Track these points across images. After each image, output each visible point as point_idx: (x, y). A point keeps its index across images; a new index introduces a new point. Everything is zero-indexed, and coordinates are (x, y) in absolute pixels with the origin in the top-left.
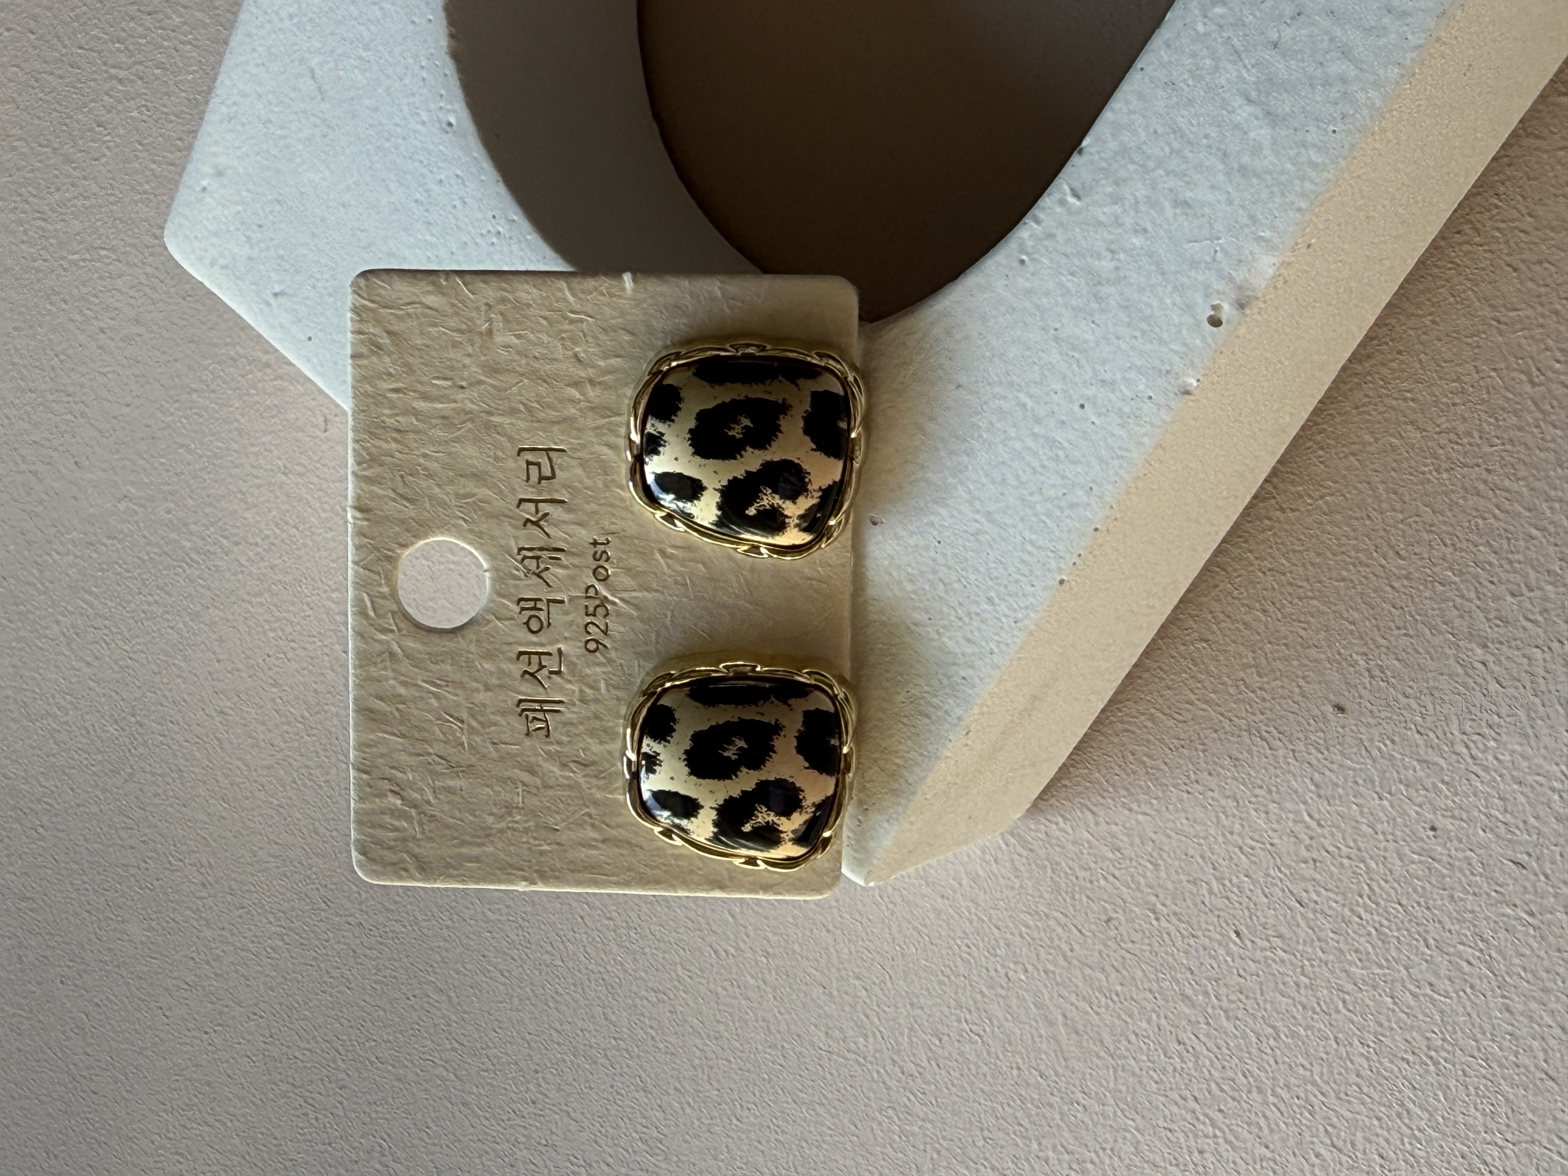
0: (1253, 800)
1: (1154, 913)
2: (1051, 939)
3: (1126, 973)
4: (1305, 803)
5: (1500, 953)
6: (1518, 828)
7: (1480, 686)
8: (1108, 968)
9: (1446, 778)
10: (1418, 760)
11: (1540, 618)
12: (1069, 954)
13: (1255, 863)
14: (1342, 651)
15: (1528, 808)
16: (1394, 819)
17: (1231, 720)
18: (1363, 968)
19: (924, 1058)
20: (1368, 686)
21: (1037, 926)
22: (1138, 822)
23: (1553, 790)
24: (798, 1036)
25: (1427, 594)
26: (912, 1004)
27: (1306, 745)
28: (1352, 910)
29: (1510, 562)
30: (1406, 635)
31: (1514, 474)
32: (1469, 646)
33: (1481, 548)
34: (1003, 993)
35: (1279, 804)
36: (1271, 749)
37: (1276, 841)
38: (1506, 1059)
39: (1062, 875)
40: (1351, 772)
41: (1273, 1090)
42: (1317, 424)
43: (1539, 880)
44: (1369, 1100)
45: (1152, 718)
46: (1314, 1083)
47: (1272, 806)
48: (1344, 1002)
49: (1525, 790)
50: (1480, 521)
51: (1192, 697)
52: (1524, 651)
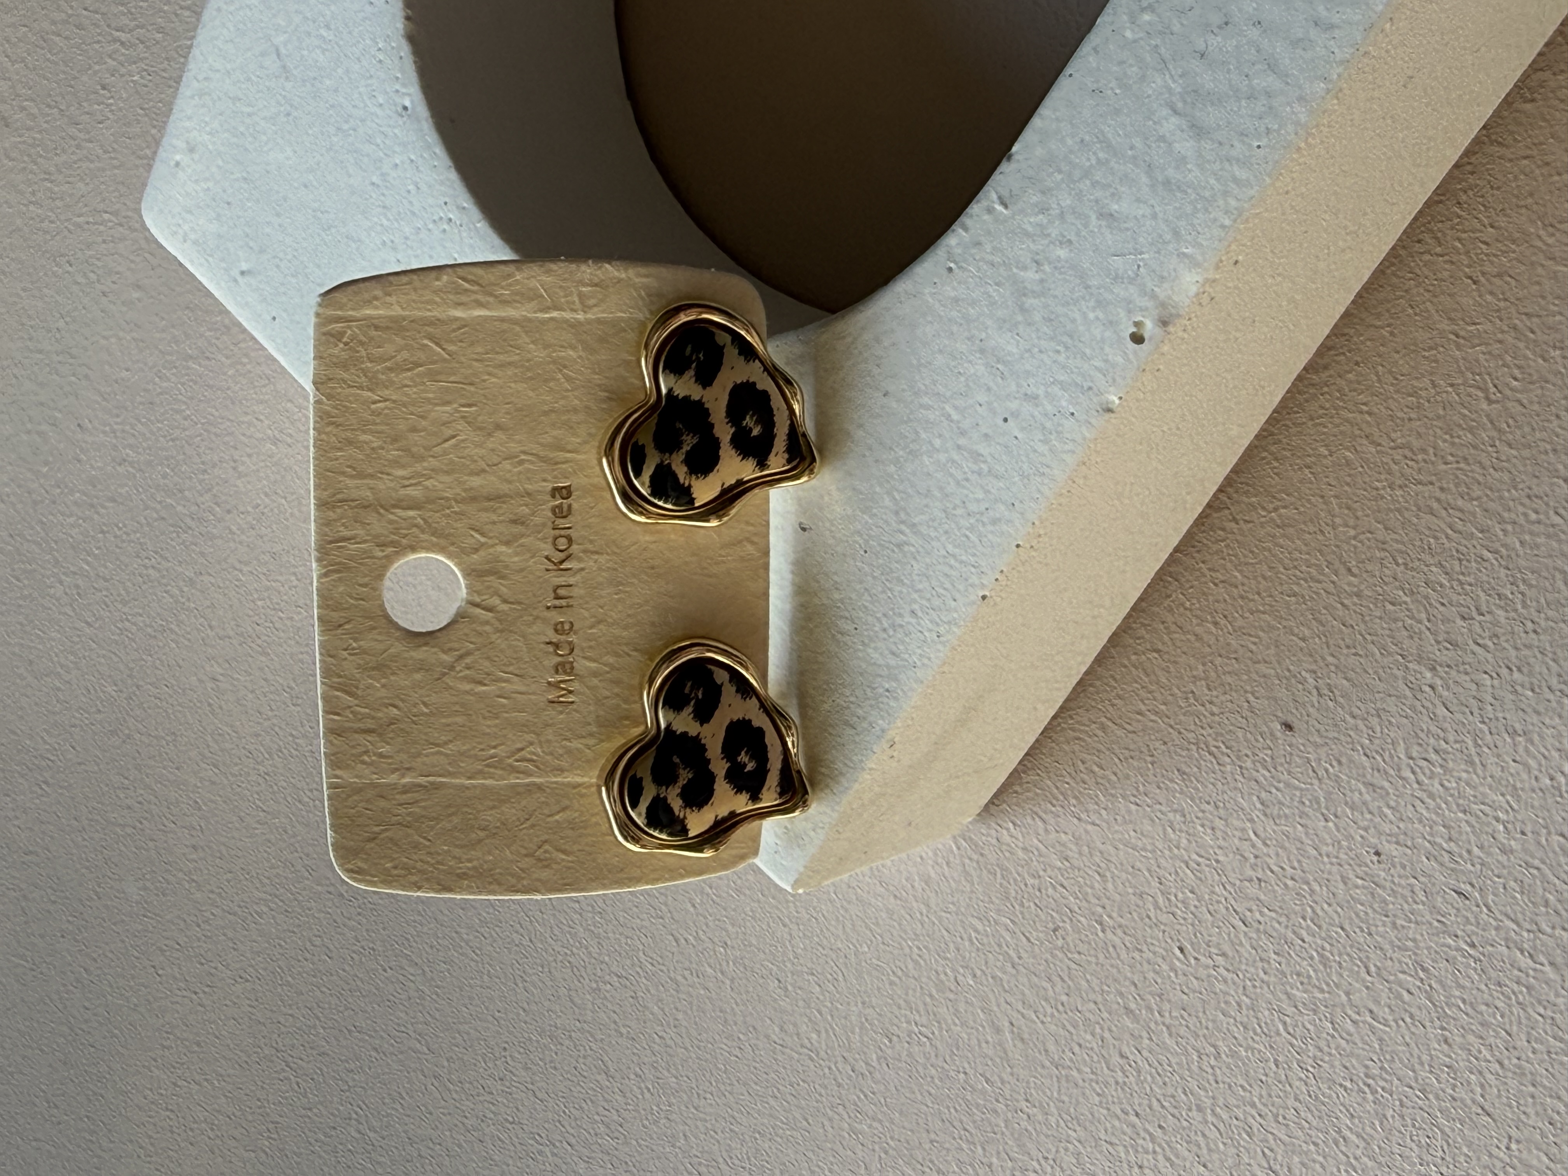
0: (1200, 815)
1: (1101, 924)
2: (1000, 946)
3: (1070, 983)
4: (1251, 820)
5: (1440, 982)
6: (1461, 857)
7: (1427, 709)
8: (1056, 979)
9: (1392, 804)
10: (1364, 783)
11: (1490, 644)
12: (1016, 960)
13: (1201, 880)
14: (1292, 668)
15: (1473, 838)
16: (1339, 843)
17: (1180, 733)
18: (1305, 992)
19: (874, 1057)
20: (1316, 705)
21: (985, 931)
22: (1086, 831)
23: (1497, 820)
24: (754, 1028)
25: (1378, 614)
26: (863, 1003)
27: (1254, 762)
28: (1294, 932)
29: (1461, 583)
30: (1355, 654)
31: (1468, 494)
32: (1416, 667)
33: (1433, 569)
34: (952, 996)
35: (1226, 820)
36: (1219, 764)
37: (1221, 858)
38: (1444, 1092)
39: (1012, 881)
40: (1298, 793)
41: (1212, 1111)
42: (1272, 434)
43: (1481, 912)
44: (1307, 1125)
45: (1103, 728)
46: (1253, 1105)
47: (1219, 823)
48: (1285, 1023)
49: (1468, 817)
50: (1432, 540)
51: (1143, 708)
52: (1473, 677)
